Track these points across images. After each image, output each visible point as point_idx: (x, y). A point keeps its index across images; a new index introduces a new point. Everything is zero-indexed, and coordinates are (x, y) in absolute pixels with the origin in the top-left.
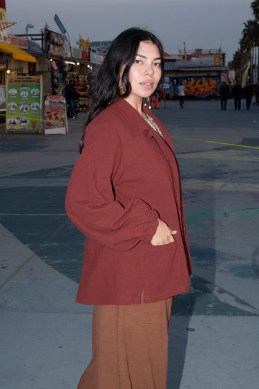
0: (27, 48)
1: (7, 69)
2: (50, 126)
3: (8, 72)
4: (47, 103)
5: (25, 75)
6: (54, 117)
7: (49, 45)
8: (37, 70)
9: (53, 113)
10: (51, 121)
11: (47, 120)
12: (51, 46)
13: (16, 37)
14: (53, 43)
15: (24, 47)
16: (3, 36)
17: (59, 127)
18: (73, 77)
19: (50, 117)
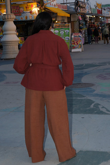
0: (67, 10)
1: (56, 20)
2: (74, 48)
3: (57, 22)
4: (73, 37)
5: (66, 23)
6: (76, 43)
7: (78, 8)
8: (72, 20)
9: (75, 41)
10: (75, 45)
11: (73, 45)
12: (79, 8)
13: (61, 5)
14: (80, 6)
15: (65, 9)
16: (53, 5)
17: (79, 48)
18: (92, 23)
19: (74, 44)
